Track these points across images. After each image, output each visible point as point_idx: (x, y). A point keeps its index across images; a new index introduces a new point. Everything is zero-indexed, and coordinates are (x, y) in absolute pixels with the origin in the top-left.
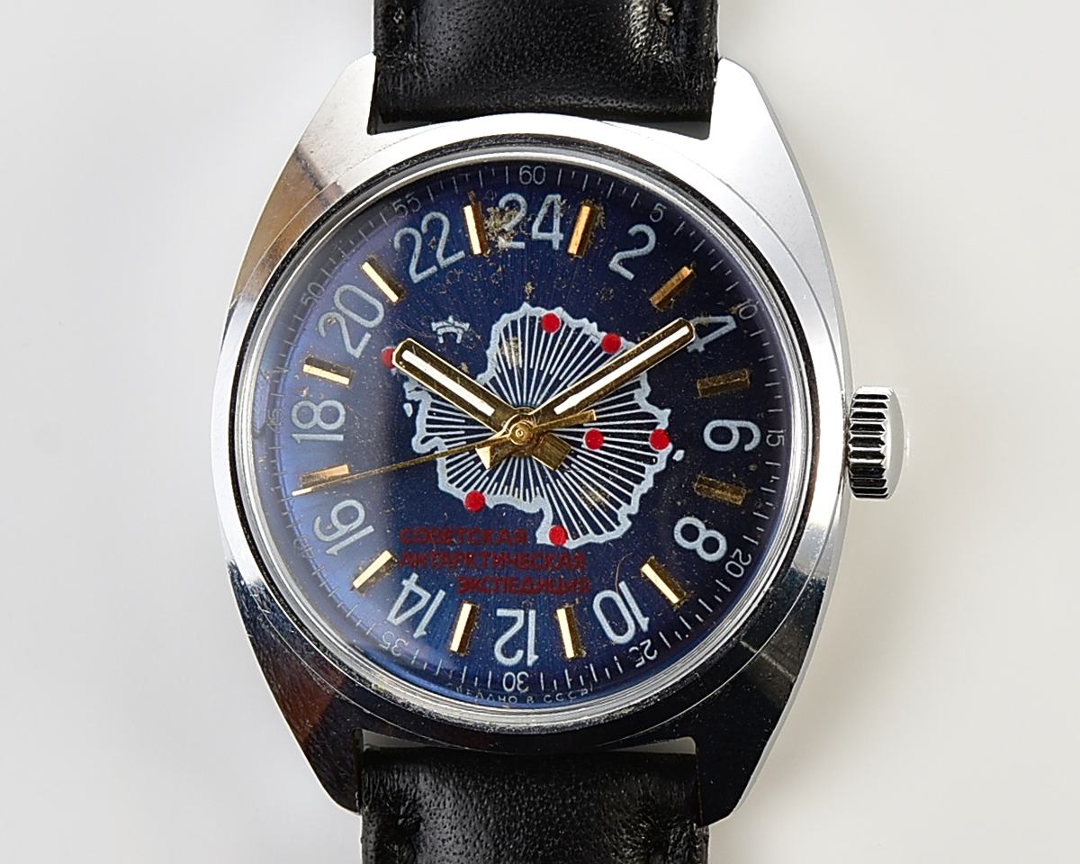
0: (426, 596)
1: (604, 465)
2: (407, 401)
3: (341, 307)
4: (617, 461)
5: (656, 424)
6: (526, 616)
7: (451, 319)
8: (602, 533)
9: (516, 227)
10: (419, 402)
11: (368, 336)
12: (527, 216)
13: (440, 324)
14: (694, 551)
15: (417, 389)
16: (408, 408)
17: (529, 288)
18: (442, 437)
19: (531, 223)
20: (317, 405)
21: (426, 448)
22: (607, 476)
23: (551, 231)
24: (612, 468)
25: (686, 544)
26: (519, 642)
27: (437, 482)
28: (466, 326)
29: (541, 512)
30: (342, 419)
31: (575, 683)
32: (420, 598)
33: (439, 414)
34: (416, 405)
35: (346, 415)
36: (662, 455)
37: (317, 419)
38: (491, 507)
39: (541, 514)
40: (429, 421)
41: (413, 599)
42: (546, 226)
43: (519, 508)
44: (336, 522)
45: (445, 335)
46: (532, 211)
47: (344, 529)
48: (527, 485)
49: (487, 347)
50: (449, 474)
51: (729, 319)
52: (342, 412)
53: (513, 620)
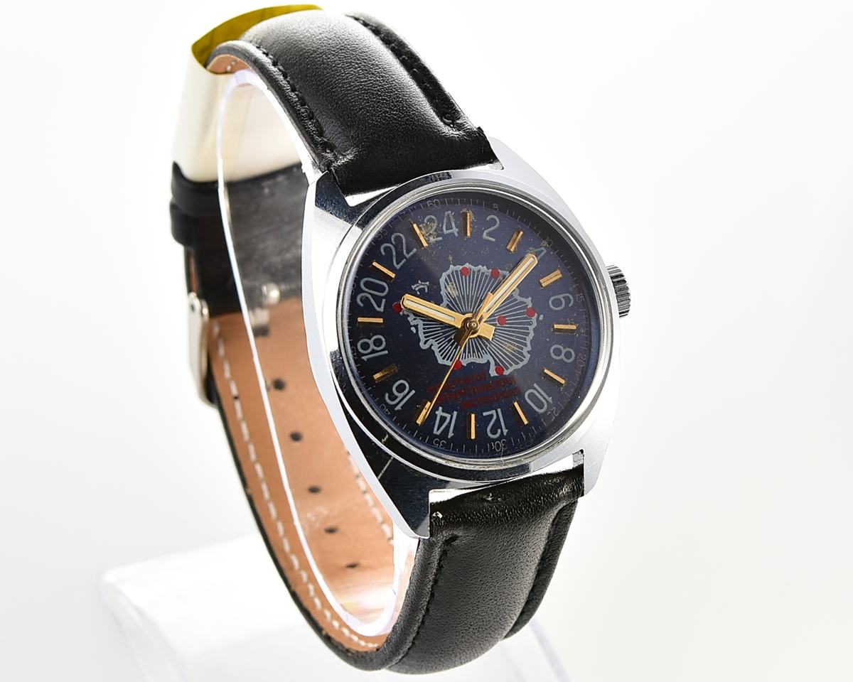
0: (448, 416)
1: (510, 331)
2: (412, 326)
3: (366, 290)
4: (515, 328)
5: (527, 306)
6: (497, 412)
7: (420, 282)
8: (518, 363)
9: (435, 231)
10: (417, 325)
11: (384, 300)
12: (439, 224)
13: (416, 286)
14: (562, 360)
15: (415, 319)
16: (413, 329)
17: (451, 258)
18: (433, 339)
19: (442, 227)
20: (370, 339)
21: (427, 346)
22: (513, 336)
23: (452, 229)
24: (514, 332)
25: (557, 358)
26: (497, 425)
27: (437, 361)
28: (428, 283)
29: (488, 361)
30: (384, 343)
31: (527, 437)
32: (446, 418)
33: (428, 328)
34: (416, 327)
35: (386, 341)
36: (534, 318)
37: (372, 347)
38: (465, 365)
39: (488, 362)
40: (424, 333)
41: (443, 419)
42: (449, 227)
43: (478, 362)
44: (396, 393)
45: (419, 290)
46: (440, 221)
47: (400, 396)
48: (478, 351)
49: (441, 290)
50: (441, 355)
51: (543, 249)
52: (383, 339)
53: (491, 416)
